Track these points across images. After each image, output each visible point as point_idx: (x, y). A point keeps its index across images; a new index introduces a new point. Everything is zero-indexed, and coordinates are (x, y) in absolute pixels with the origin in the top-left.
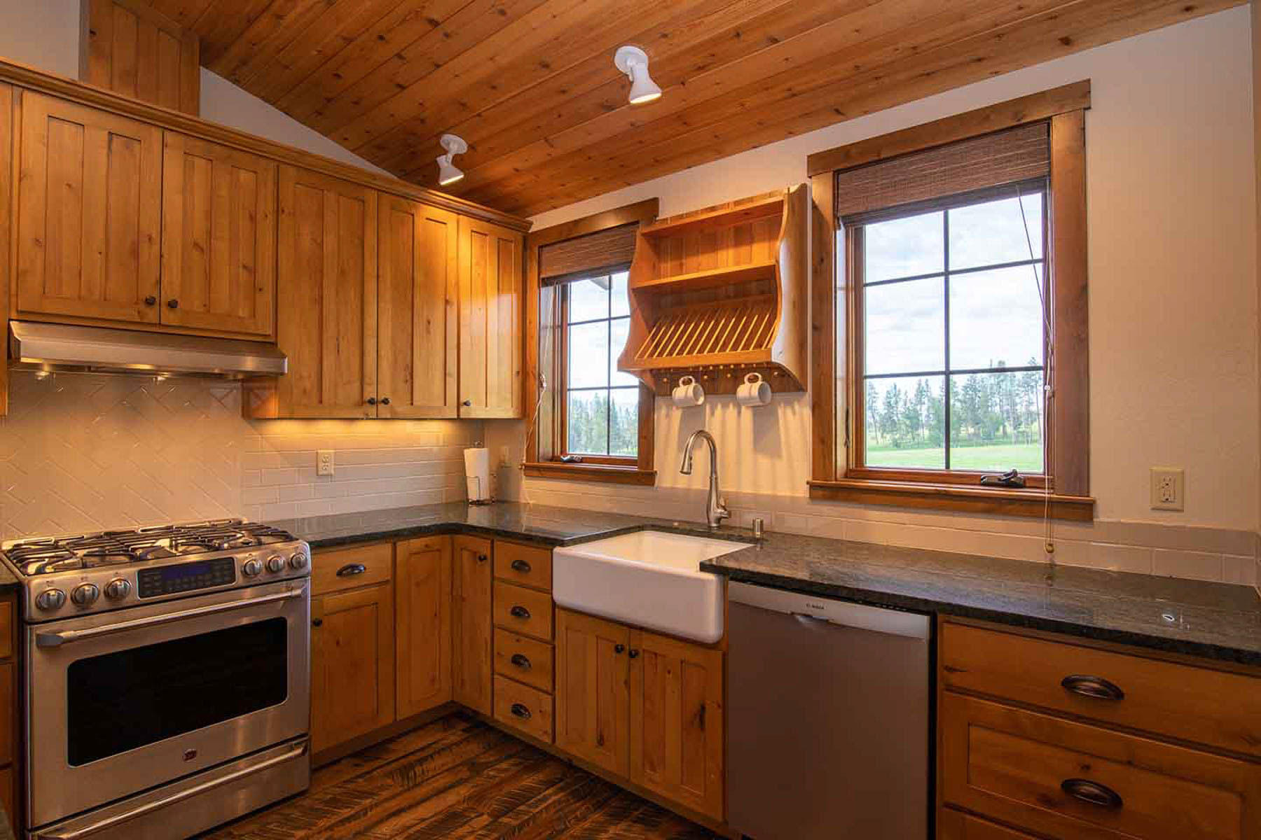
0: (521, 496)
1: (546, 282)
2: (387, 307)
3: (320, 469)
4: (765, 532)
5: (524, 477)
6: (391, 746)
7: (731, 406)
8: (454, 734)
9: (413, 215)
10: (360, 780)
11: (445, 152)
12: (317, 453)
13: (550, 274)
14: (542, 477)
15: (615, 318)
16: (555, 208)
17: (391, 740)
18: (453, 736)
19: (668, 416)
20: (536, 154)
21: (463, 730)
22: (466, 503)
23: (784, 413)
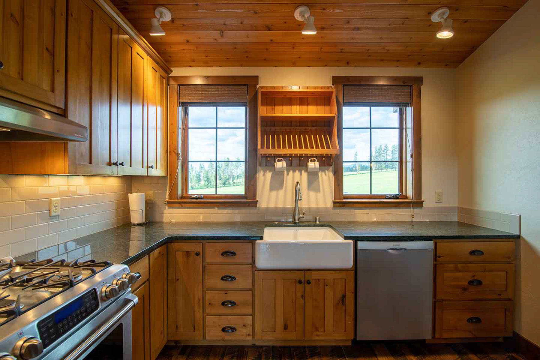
3: (52, 211)
4: (320, 222)
5: (167, 208)
7: (297, 171)
9: (131, 48)
15: (219, 128)
16: (190, 66)
19: (264, 175)
23: (322, 175)
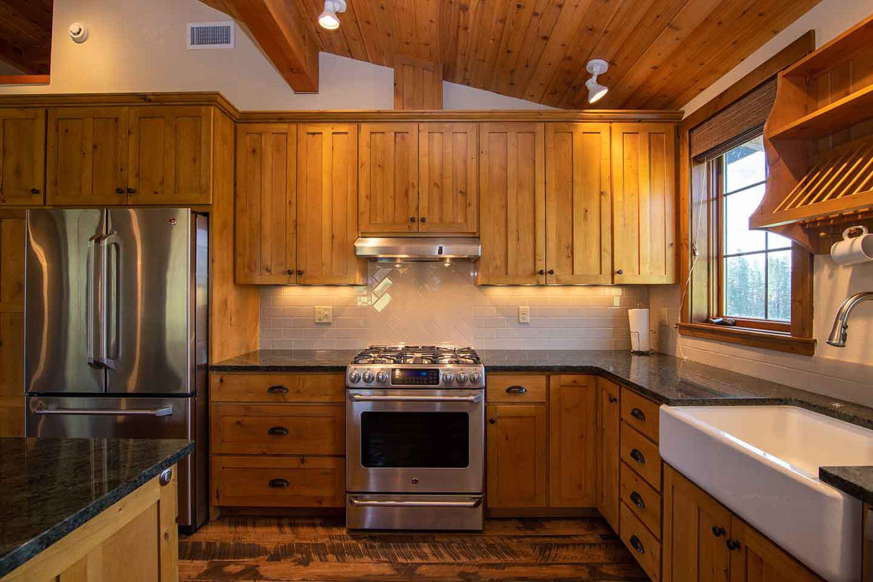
0: (678, 352)
1: (697, 160)
2: (552, 204)
3: (520, 319)
5: (679, 335)
6: (546, 524)
8: (592, 535)
9: (572, 133)
10: (514, 540)
11: (590, 76)
12: (519, 309)
13: (699, 152)
14: (694, 337)
17: (548, 519)
18: (592, 538)
20: (667, 43)
21: (601, 536)
22: (628, 353)
